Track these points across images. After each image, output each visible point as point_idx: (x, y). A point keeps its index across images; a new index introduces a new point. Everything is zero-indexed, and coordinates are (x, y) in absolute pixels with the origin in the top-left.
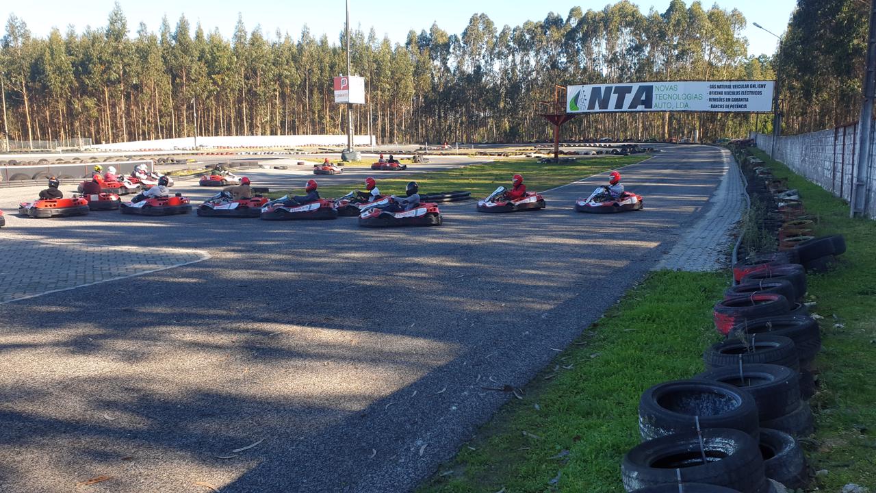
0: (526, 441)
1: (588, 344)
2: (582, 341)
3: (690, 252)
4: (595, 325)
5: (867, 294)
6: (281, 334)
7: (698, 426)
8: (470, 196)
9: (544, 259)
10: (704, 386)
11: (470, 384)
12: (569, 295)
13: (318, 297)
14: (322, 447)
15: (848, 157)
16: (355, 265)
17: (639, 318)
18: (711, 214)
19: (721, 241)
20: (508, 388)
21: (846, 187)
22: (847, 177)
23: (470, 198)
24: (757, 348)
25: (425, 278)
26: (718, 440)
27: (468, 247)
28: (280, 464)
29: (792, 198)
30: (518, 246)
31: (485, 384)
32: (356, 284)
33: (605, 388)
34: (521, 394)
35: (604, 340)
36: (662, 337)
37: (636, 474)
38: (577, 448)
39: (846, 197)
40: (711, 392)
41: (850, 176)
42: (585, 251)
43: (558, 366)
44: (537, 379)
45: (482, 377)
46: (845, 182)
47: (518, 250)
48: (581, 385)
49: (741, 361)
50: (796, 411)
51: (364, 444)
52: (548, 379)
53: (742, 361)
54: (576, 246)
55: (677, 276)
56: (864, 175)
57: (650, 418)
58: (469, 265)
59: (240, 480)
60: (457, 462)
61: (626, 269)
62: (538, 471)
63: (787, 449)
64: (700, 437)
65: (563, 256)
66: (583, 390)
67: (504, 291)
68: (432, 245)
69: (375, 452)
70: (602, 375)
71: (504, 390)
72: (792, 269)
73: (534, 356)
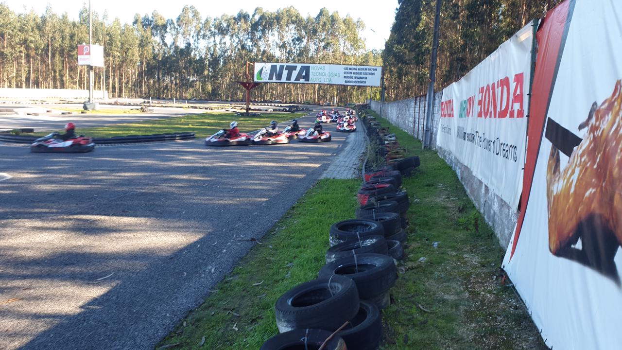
0: (269, 262)
1: (291, 217)
2: (287, 216)
3: (338, 169)
4: (294, 208)
5: (430, 186)
6: (96, 220)
7: (359, 236)
9: (256, 174)
10: (359, 222)
11: (231, 239)
12: (275, 193)
13: (111, 199)
14: (153, 274)
15: (422, 114)
16: (128, 180)
17: (316, 202)
18: (348, 148)
19: (354, 163)
20: (253, 240)
21: (421, 132)
22: (421, 126)
23: (194, 138)
24: (380, 207)
25: (182, 187)
26: (368, 241)
27: (204, 168)
28: (130, 283)
29: (393, 138)
30: (237, 167)
31: (240, 239)
32: (134, 191)
33: (305, 235)
34: (260, 242)
35: (300, 214)
36: (330, 210)
37: (334, 256)
38: (296, 261)
39: (420, 138)
40: (362, 225)
41: (422, 126)
42: (279, 170)
43: (277, 229)
44: (267, 235)
45: (236, 236)
46: (420, 129)
47: (238, 169)
48: (292, 235)
49: (374, 213)
50: (400, 232)
51: (177, 271)
52: (274, 234)
54: (273, 167)
55: (334, 181)
56: (429, 125)
57: (336, 236)
58: (209, 179)
59: (109, 292)
60: (234, 274)
61: (304, 179)
62: (279, 272)
63: (396, 245)
64: (360, 241)
65: (267, 173)
66: (293, 237)
67: (236, 192)
68: (178, 167)
69: (186, 274)
70: (302, 230)
71: (251, 241)
72: (396, 172)
73: (263, 224)
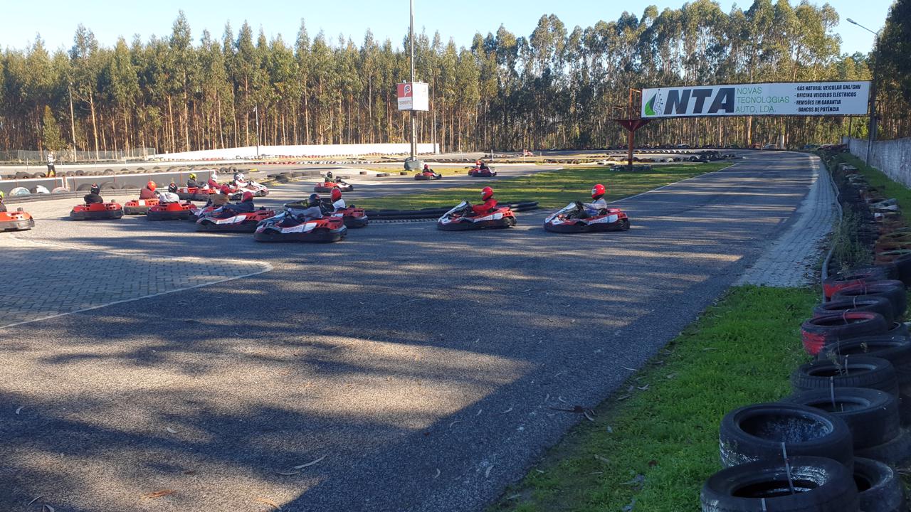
0: (598, 466)
1: (664, 364)
2: (657, 361)
3: (775, 266)
4: (672, 344)
6: (344, 347)
7: (785, 453)
8: (538, 206)
9: (617, 273)
10: (792, 410)
11: (539, 404)
12: (644, 312)
13: (380, 310)
14: (385, 465)
16: (418, 277)
17: (719, 336)
18: (799, 225)
19: (809, 254)
20: (578, 409)
23: (537, 208)
24: (851, 370)
25: (490, 292)
26: (807, 468)
27: (536, 260)
28: (342, 483)
29: (890, 207)
30: (589, 258)
31: (555, 404)
32: (419, 298)
33: (683, 411)
34: (592, 416)
35: (682, 359)
36: (744, 356)
37: (717, 502)
38: (653, 473)
40: (799, 417)
42: (661, 265)
43: (632, 387)
44: (610, 400)
45: (551, 397)
47: (589, 263)
48: (657, 407)
49: (832, 384)
50: (896, 440)
51: (427, 464)
52: (622, 400)
53: (834, 385)
54: (651, 259)
55: (762, 291)
57: (732, 444)
58: (536, 278)
59: (302, 497)
60: (525, 485)
61: (706, 284)
62: (610, 496)
63: (885, 480)
64: (787, 465)
65: (638, 270)
66: (659, 412)
67: (571, 306)
68: (498, 257)
69: (439, 472)
70: (679, 397)
71: (574, 411)
72: (891, 285)
73: (607, 376)
